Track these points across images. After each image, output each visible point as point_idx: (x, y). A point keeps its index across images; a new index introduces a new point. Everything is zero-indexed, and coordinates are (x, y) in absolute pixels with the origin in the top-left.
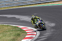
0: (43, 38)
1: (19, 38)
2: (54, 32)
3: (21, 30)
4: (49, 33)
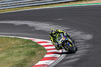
1: (34, 59)
2: (92, 48)
3: (37, 45)
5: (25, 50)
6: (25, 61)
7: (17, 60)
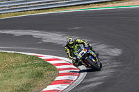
0: (95, 82)
1: (40, 83)
2: (120, 68)
3: (45, 64)
4: (107, 72)
5: (29, 71)
6: (29, 85)
7: (18, 84)
